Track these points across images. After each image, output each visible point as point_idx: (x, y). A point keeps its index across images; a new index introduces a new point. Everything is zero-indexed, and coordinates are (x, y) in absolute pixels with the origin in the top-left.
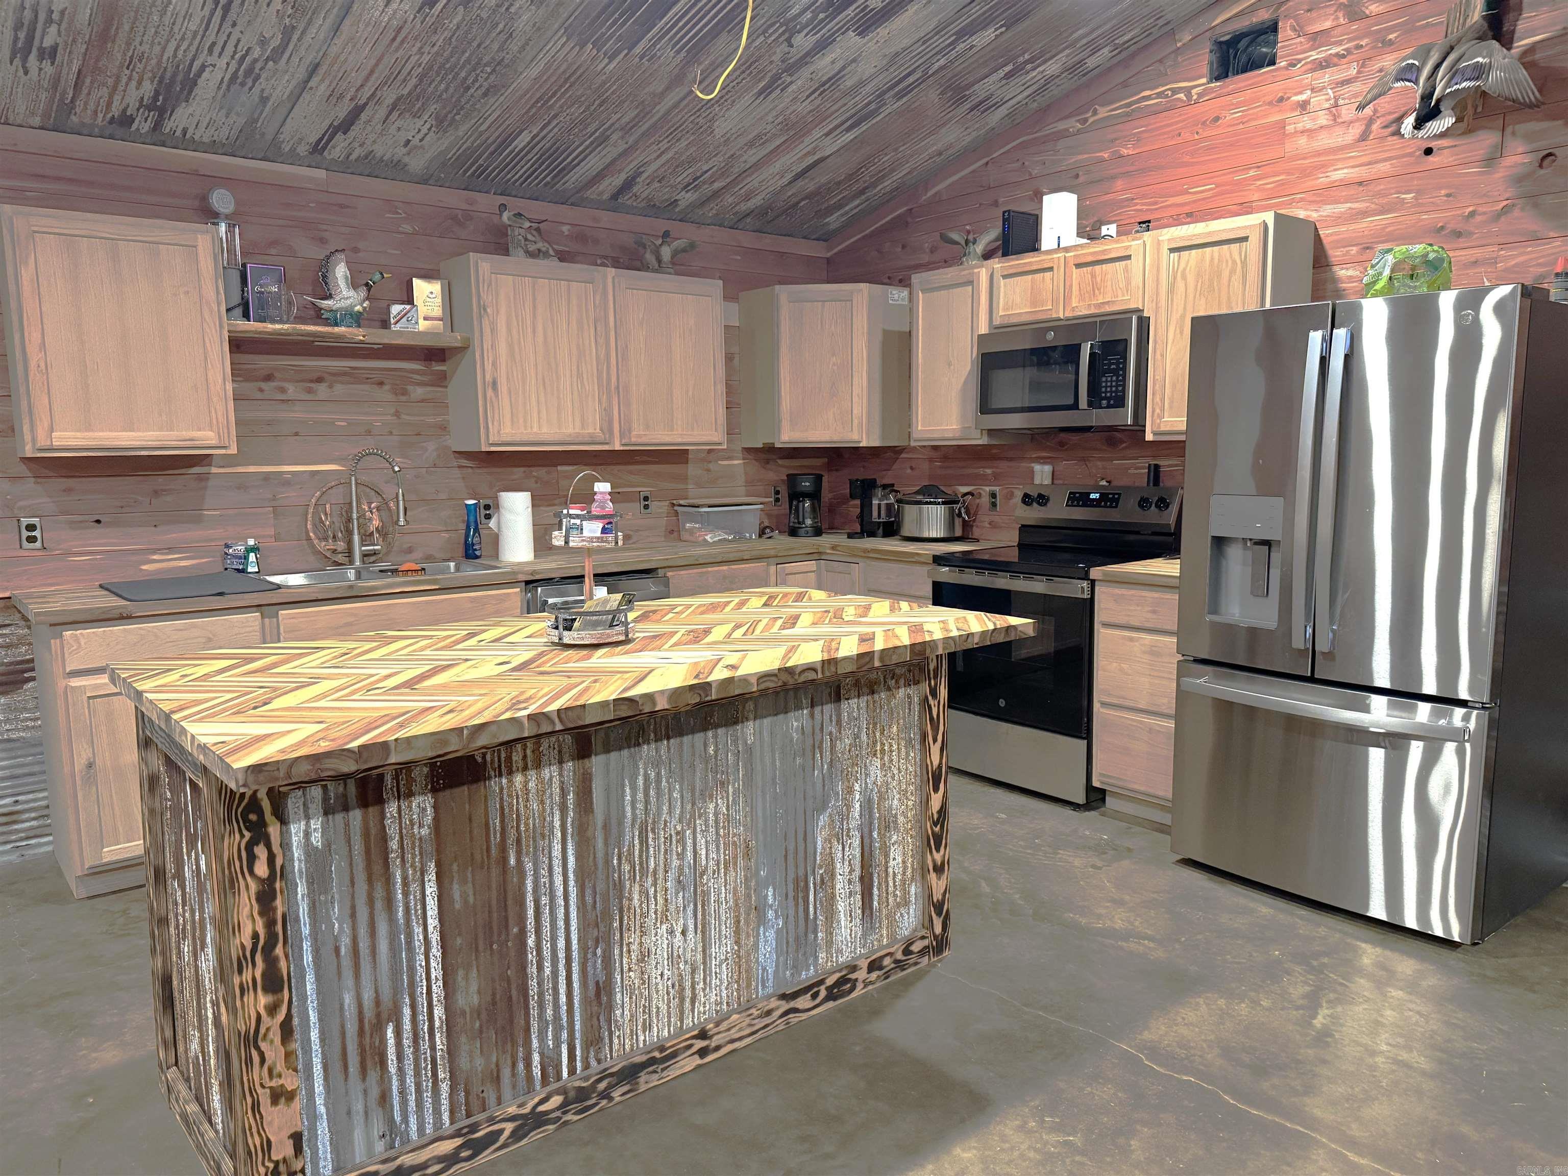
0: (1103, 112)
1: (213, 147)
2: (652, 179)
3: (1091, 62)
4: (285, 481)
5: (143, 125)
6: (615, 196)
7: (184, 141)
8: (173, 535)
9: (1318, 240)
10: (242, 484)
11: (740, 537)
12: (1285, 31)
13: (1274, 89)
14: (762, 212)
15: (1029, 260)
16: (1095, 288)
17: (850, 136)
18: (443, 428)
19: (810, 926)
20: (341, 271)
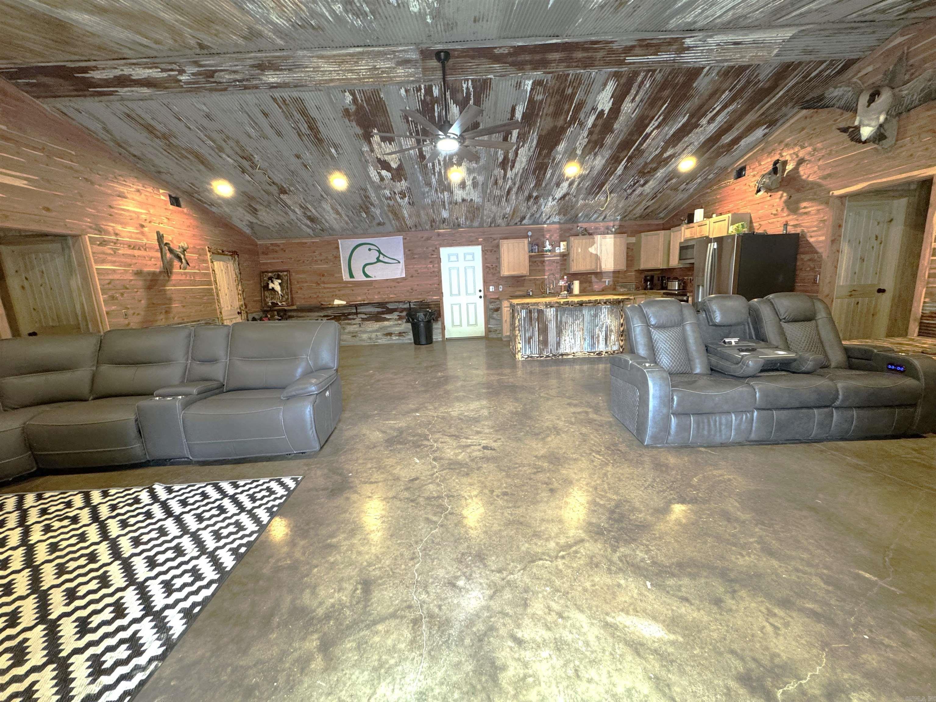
0: (715, 187)
1: (529, 225)
2: (610, 216)
3: (709, 177)
4: (537, 280)
5: (519, 223)
6: (603, 220)
7: (525, 225)
8: (519, 289)
9: (751, 217)
10: (530, 280)
11: (629, 289)
12: (748, 168)
13: (745, 182)
14: (640, 217)
15: (691, 225)
16: (701, 232)
17: (653, 201)
18: (565, 269)
19: (594, 344)
20: (547, 243)
